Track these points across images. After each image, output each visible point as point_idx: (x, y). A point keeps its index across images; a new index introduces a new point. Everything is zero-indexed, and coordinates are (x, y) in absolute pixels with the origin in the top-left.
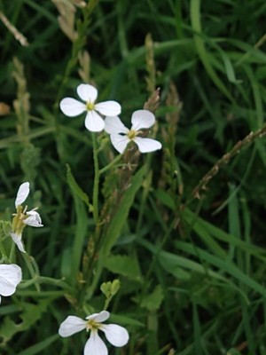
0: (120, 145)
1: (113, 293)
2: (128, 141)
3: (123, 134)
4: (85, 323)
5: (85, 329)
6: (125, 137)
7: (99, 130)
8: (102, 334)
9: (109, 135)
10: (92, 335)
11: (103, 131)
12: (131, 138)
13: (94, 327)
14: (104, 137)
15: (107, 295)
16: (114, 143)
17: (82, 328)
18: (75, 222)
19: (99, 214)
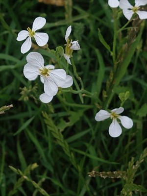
0: (129, 15)
1: (126, 99)
2: (133, 13)
3: (130, 9)
4: (110, 114)
5: (110, 118)
6: (131, 11)
7: (116, 6)
8: (119, 121)
9: (122, 10)
10: (113, 121)
11: (118, 7)
12: (135, 11)
13: (115, 117)
14: (119, 11)
15: (122, 100)
16: (125, 14)
17: (108, 117)
18: (98, 68)
19: (116, 57)
